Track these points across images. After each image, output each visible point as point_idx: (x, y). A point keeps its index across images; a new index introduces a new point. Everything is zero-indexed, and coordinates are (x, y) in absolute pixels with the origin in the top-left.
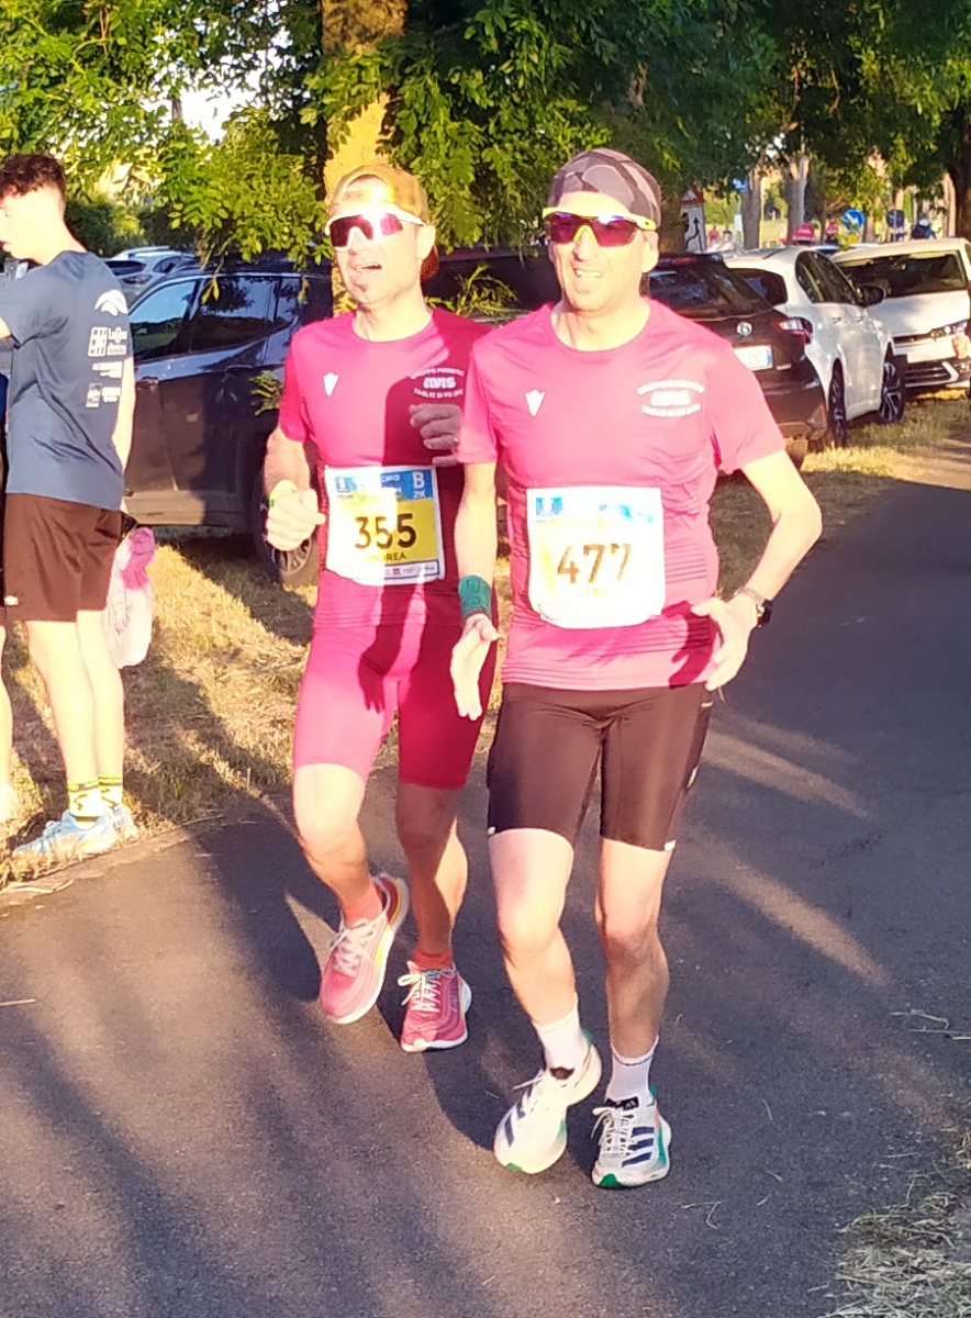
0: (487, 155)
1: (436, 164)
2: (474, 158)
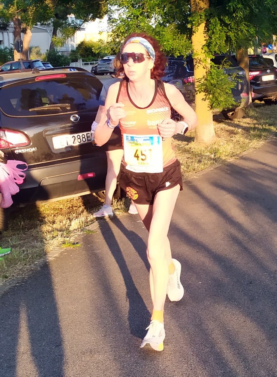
0: (228, 34)
1: (217, 36)
2: (226, 34)
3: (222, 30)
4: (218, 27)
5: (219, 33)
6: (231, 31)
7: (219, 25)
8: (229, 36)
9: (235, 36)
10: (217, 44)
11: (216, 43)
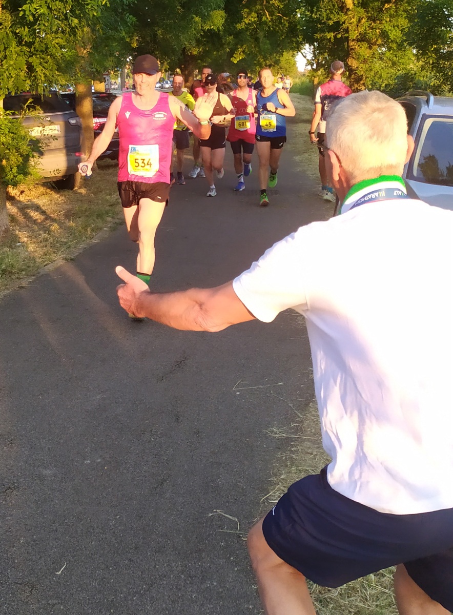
0: (30, 60)
1: (12, 62)
2: (26, 61)
3: (19, 53)
4: (13, 47)
5: (15, 57)
6: (36, 55)
7: (14, 44)
8: (31, 63)
9: (41, 64)
10: (12, 77)
11: (10, 74)
